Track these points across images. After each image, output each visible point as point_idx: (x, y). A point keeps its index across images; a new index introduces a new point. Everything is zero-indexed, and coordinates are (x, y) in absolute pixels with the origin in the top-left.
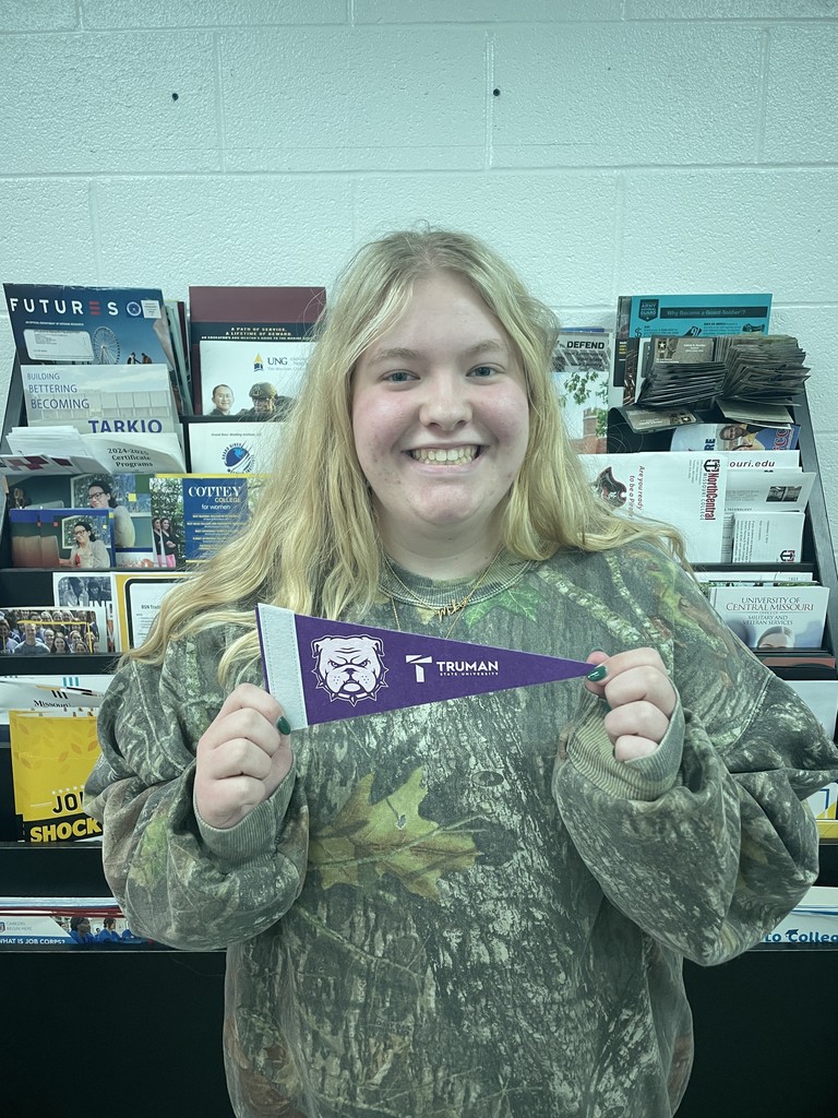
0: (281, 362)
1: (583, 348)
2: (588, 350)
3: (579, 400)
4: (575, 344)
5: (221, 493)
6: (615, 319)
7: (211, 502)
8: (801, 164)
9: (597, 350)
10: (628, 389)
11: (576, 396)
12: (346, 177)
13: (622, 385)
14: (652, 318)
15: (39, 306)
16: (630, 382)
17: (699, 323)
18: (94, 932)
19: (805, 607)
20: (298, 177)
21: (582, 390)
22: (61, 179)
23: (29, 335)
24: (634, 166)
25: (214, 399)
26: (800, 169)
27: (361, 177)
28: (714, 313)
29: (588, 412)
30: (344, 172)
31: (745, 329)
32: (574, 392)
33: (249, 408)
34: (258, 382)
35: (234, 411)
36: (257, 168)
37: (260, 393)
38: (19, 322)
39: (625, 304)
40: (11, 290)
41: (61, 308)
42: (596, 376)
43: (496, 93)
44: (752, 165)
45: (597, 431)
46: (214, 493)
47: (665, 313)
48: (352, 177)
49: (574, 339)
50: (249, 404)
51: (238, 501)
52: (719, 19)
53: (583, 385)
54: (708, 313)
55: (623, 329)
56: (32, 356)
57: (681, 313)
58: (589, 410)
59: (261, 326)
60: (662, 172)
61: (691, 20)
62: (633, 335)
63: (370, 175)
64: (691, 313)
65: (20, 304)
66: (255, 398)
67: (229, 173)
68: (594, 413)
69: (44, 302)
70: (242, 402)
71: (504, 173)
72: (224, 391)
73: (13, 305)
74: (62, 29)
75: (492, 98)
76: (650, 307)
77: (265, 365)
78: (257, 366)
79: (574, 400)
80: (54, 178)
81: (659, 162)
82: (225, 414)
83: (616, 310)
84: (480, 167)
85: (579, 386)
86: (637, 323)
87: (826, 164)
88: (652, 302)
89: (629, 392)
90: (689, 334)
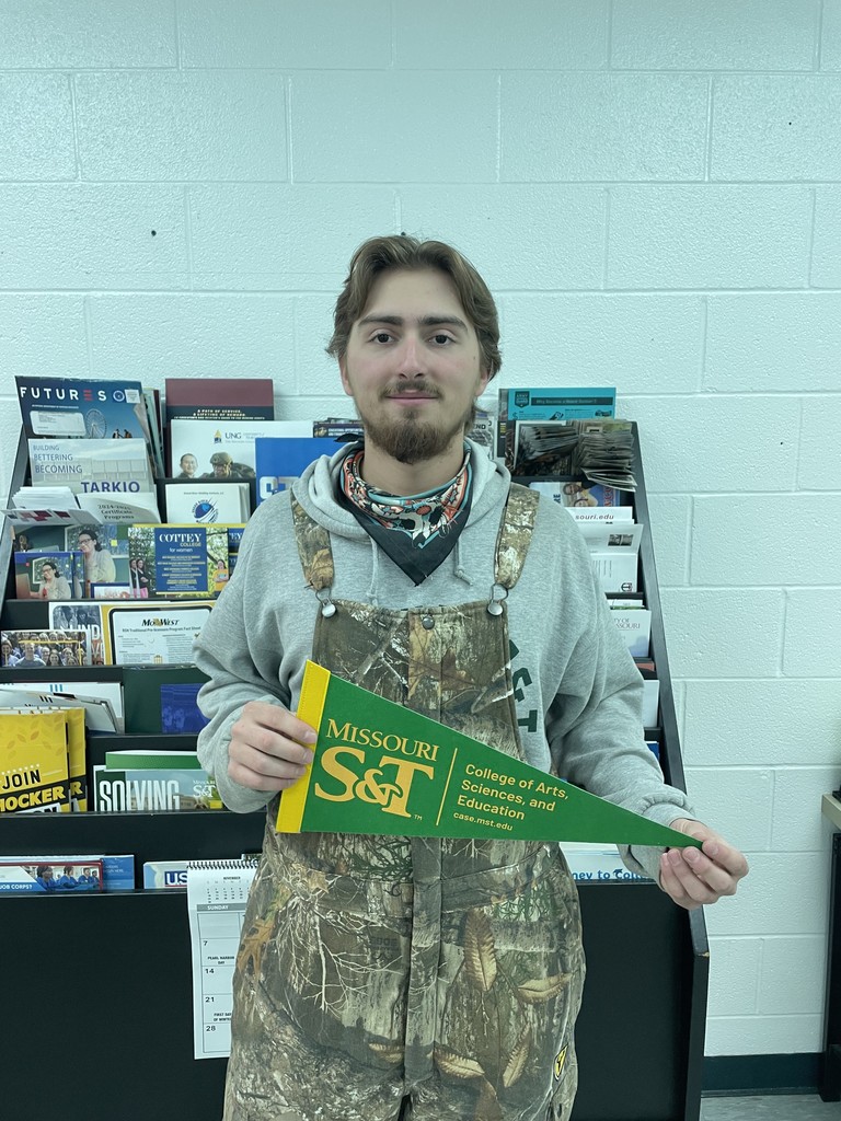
0: (236, 436)
5: (185, 539)
6: (497, 405)
7: (176, 545)
8: (636, 290)
9: (481, 430)
10: (508, 458)
12: (288, 295)
13: (504, 456)
14: (525, 405)
15: (43, 394)
16: (509, 453)
17: (561, 409)
18: (55, 878)
19: (634, 625)
20: (249, 295)
22: (61, 294)
23: (34, 415)
24: (510, 290)
25: (181, 465)
26: (636, 294)
27: (301, 295)
28: (573, 402)
30: (286, 291)
31: (597, 414)
33: (210, 472)
34: (218, 452)
35: (197, 474)
36: (218, 287)
37: (219, 461)
38: (27, 405)
39: (504, 395)
40: (21, 381)
41: (61, 395)
44: (599, 290)
46: (179, 539)
47: (535, 402)
48: (293, 295)
50: (210, 469)
51: (199, 545)
54: (568, 401)
55: (504, 413)
56: (36, 432)
57: (548, 401)
59: (221, 408)
60: (531, 295)
61: (549, 183)
62: (511, 418)
63: (307, 294)
64: (555, 402)
65: (28, 392)
66: (214, 464)
67: (196, 291)
69: (48, 390)
70: (204, 467)
72: (189, 459)
73: (22, 393)
74: (64, 180)
76: (523, 397)
77: (224, 438)
78: (216, 439)
80: (55, 293)
81: (528, 287)
82: (191, 477)
83: (497, 398)
86: (514, 409)
87: (655, 290)
88: (526, 393)
89: (509, 461)
90: (553, 418)
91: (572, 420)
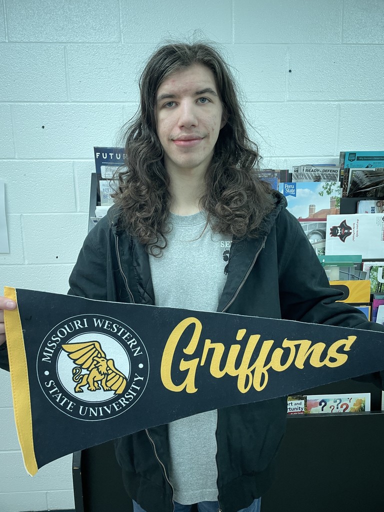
1: (329, 172)
2: (331, 173)
3: (329, 193)
4: (326, 171)
6: (339, 161)
9: (335, 173)
10: (344, 189)
11: (327, 192)
13: (343, 187)
14: (353, 160)
15: (109, 156)
16: (345, 186)
17: (371, 162)
21: (330, 189)
22: (111, 104)
23: (103, 168)
24: (344, 100)
28: (377, 158)
29: (332, 198)
32: (326, 190)
38: (99, 162)
39: (343, 155)
40: (97, 150)
42: (335, 183)
43: (290, 71)
45: (336, 206)
47: (358, 159)
49: (326, 168)
52: (377, 44)
53: (330, 187)
54: (375, 158)
55: (342, 165)
56: (103, 177)
57: (365, 158)
58: (333, 197)
60: (355, 103)
61: (366, 44)
62: (347, 167)
64: (368, 159)
65: (101, 156)
68: (335, 198)
69: (111, 154)
71: (292, 103)
73: (97, 156)
74: (114, 42)
75: (289, 73)
76: (353, 156)
79: (327, 193)
80: (108, 104)
81: (354, 99)
83: (339, 157)
84: (283, 100)
85: (328, 187)
86: (347, 162)
88: (354, 154)
89: (345, 190)
90: (367, 167)
91: (377, 168)
